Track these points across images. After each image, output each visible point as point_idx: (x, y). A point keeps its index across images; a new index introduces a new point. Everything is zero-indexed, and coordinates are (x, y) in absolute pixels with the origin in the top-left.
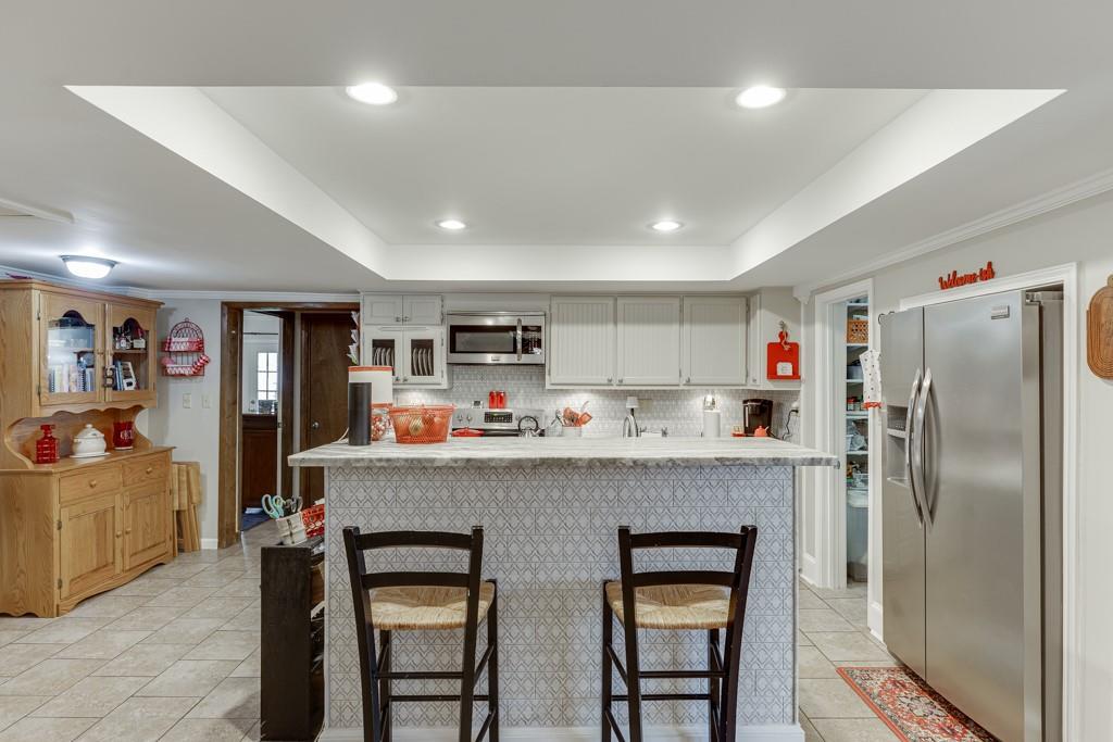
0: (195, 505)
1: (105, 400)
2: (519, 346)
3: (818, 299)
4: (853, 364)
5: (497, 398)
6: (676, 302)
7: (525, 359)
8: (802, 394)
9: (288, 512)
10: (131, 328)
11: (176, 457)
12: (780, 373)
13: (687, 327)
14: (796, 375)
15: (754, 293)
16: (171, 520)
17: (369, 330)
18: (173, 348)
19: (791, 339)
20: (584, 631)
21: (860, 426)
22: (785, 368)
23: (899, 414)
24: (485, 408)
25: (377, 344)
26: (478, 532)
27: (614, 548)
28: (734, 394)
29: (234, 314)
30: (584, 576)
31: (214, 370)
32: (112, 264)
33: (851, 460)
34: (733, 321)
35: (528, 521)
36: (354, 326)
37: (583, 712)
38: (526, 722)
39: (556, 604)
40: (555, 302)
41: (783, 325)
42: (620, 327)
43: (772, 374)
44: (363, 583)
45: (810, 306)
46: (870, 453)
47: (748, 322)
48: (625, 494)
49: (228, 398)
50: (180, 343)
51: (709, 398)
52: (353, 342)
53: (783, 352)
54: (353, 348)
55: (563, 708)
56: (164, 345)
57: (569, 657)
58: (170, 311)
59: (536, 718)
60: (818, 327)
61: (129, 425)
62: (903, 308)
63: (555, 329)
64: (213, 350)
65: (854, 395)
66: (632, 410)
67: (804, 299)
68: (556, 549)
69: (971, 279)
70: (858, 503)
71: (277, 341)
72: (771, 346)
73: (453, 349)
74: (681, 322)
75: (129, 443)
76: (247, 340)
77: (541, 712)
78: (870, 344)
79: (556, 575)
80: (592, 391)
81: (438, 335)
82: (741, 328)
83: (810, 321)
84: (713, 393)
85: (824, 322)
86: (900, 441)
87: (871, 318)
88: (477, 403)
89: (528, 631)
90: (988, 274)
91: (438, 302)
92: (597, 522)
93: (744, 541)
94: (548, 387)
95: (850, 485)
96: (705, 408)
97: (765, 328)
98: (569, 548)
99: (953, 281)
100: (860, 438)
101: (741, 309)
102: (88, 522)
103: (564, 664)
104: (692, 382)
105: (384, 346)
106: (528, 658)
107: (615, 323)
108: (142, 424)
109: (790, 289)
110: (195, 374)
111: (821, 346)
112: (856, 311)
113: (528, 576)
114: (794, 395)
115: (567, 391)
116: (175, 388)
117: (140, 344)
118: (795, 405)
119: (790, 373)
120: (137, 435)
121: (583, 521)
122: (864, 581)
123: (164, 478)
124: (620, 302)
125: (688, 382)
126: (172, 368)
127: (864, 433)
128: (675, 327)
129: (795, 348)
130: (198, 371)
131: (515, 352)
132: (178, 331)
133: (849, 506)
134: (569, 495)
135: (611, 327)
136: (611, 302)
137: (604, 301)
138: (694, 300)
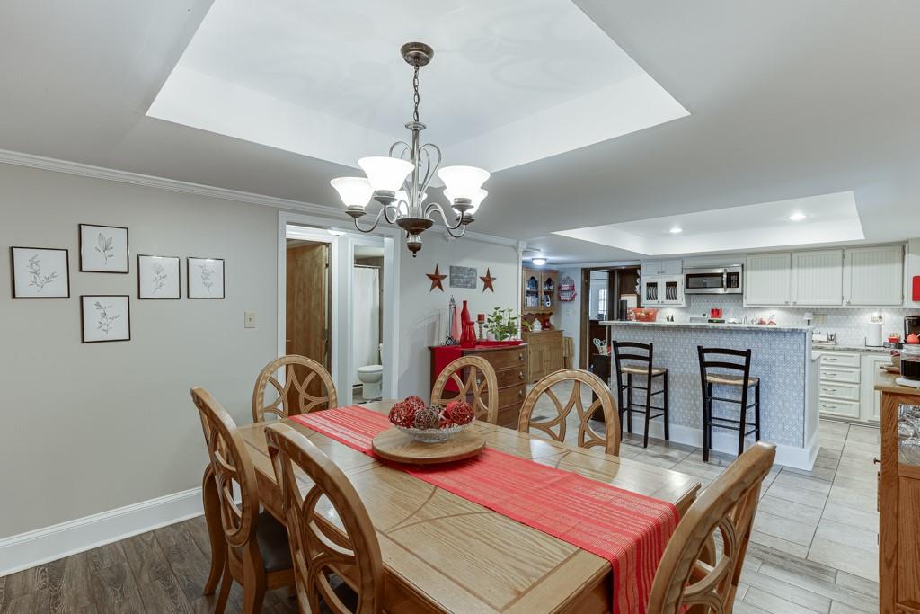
0: (571, 355)
1: (541, 310)
2: (725, 284)
5: (716, 312)
7: (729, 290)
9: (601, 345)
10: (549, 282)
11: (565, 335)
15: (906, 242)
16: (562, 360)
17: (644, 279)
18: (563, 289)
24: (709, 316)
25: (649, 285)
26: (651, 344)
27: (697, 355)
29: (586, 273)
31: (578, 298)
32: (545, 259)
35: (682, 351)
36: (639, 277)
38: (680, 423)
40: (749, 258)
42: (795, 271)
44: (619, 357)
47: (903, 263)
49: (584, 311)
50: (565, 287)
52: (637, 284)
54: (637, 287)
56: (560, 287)
58: (562, 273)
61: (548, 320)
63: (748, 274)
64: (578, 290)
66: (809, 321)
71: (606, 283)
73: (687, 287)
74: (843, 265)
75: (548, 327)
76: (592, 283)
81: (680, 279)
82: (900, 265)
84: (881, 310)
88: (704, 315)
89: (681, 390)
91: (680, 263)
93: (746, 354)
94: (745, 306)
101: (898, 254)
102: (537, 353)
104: (852, 303)
105: (653, 285)
106: (681, 400)
107: (791, 267)
108: (552, 320)
110: (571, 300)
113: (682, 370)
115: (767, 308)
116: (564, 306)
117: (552, 288)
120: (550, 324)
123: (560, 343)
124: (795, 255)
125: (849, 303)
126: (563, 298)
130: (572, 299)
131: (722, 287)
132: (565, 282)
136: (788, 255)
137: (783, 255)
138: (854, 251)
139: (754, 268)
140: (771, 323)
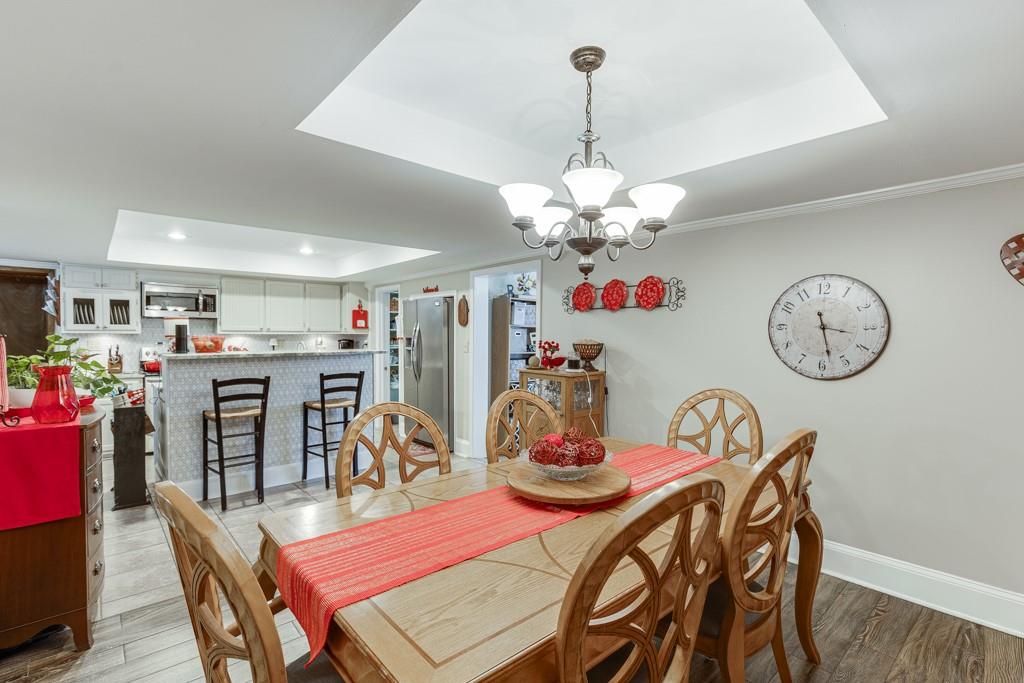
2: (201, 307)
3: (377, 290)
4: (393, 322)
6: (301, 286)
7: (205, 315)
8: (369, 337)
12: (358, 325)
13: (308, 299)
14: (366, 327)
15: (345, 283)
17: (70, 291)
19: (364, 309)
20: (294, 425)
21: (395, 352)
22: (361, 323)
23: (409, 340)
26: (268, 377)
28: (334, 337)
30: (293, 403)
33: (392, 368)
34: (334, 298)
37: (294, 457)
39: (282, 415)
40: (224, 281)
41: (360, 301)
42: (268, 298)
43: (355, 326)
44: (220, 400)
45: (373, 293)
46: (399, 365)
47: (341, 298)
48: (310, 369)
51: (319, 339)
52: (49, 298)
53: (360, 315)
55: (285, 457)
57: (288, 436)
59: (273, 463)
60: (377, 303)
62: (411, 299)
63: (224, 296)
65: (393, 338)
66: (273, 346)
67: (370, 289)
68: (281, 393)
69: (432, 291)
70: (395, 387)
72: (354, 312)
74: (305, 297)
77: (276, 459)
78: (399, 312)
79: (281, 404)
80: (246, 335)
81: (134, 298)
82: (338, 301)
83: (373, 300)
84: (322, 336)
85: (379, 300)
86: (409, 351)
87: (400, 301)
88: (160, 344)
90: (436, 290)
91: (133, 274)
92: (299, 381)
93: (360, 376)
94: (218, 332)
95: (392, 381)
96: (317, 344)
97: (351, 302)
98: (287, 392)
99: (427, 291)
100: (396, 358)
101: (338, 292)
103: (285, 439)
104: (311, 330)
107: (265, 294)
109: (363, 283)
111: (378, 312)
112: (394, 295)
114: (365, 336)
118: (366, 342)
119: (363, 325)
121: (293, 381)
122: (397, 423)
124: (268, 283)
125: (309, 330)
127: (397, 356)
128: (301, 300)
129: (366, 313)
131: (197, 309)
133: (391, 389)
134: (287, 371)
135: (262, 298)
136: (262, 283)
137: (257, 282)
138: (312, 285)
139: (231, 292)
140: (245, 349)
